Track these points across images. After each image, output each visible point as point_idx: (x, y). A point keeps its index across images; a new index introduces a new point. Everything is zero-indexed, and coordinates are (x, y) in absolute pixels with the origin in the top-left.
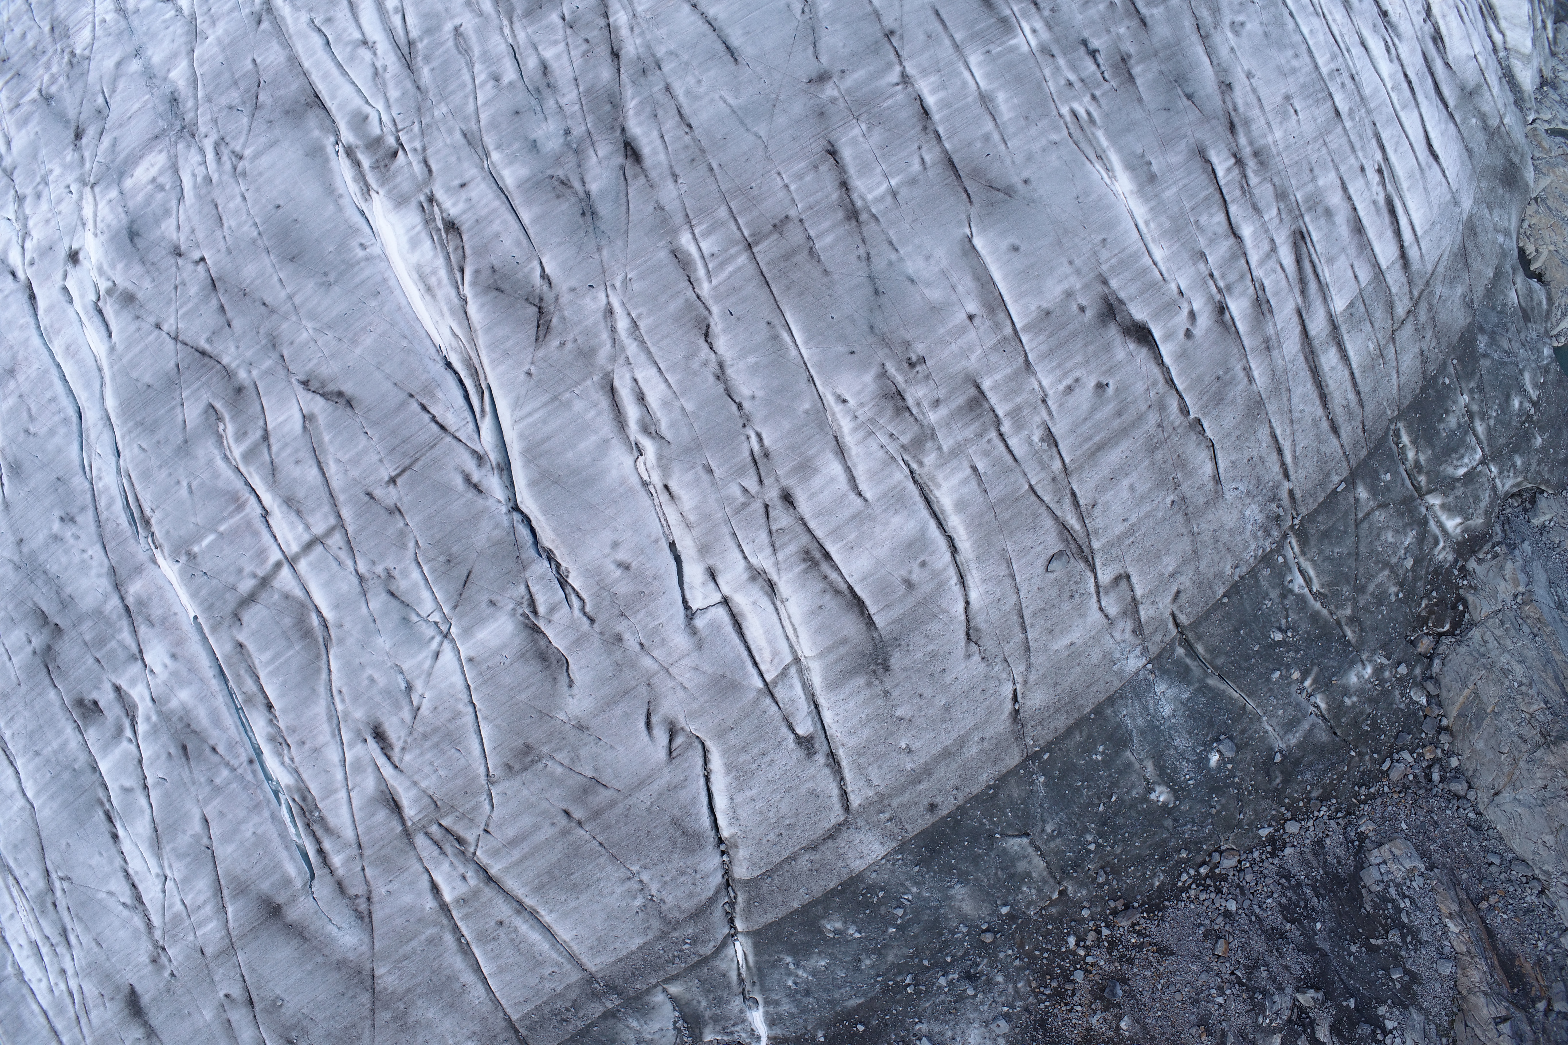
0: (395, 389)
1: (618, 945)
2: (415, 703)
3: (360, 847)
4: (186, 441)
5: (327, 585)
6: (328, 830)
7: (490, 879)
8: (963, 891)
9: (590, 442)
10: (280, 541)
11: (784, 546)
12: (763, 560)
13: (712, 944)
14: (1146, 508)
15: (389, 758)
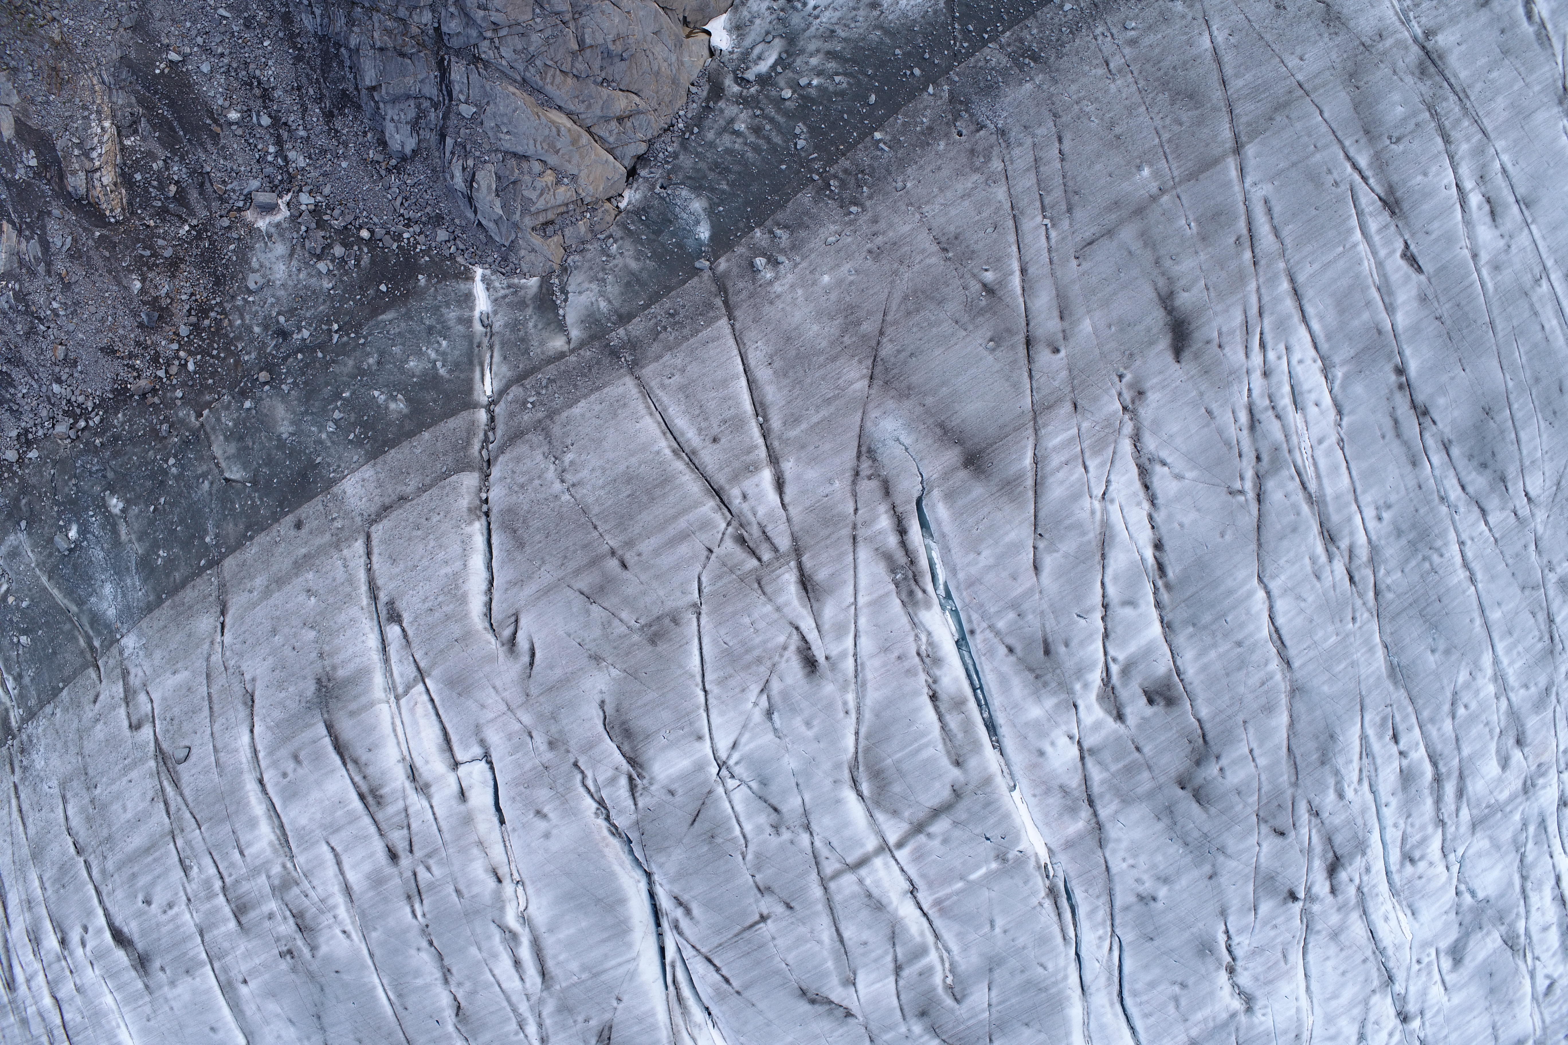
0: (754, 1001)
1: (597, 407)
2: (765, 697)
3: (854, 538)
4: (991, 970)
5: (846, 824)
6: (888, 558)
7: (717, 493)
8: (282, 429)
9: (565, 933)
10: (896, 868)
11: (398, 813)
12: (417, 802)
13: (510, 397)
14: (115, 788)
15: (804, 639)
